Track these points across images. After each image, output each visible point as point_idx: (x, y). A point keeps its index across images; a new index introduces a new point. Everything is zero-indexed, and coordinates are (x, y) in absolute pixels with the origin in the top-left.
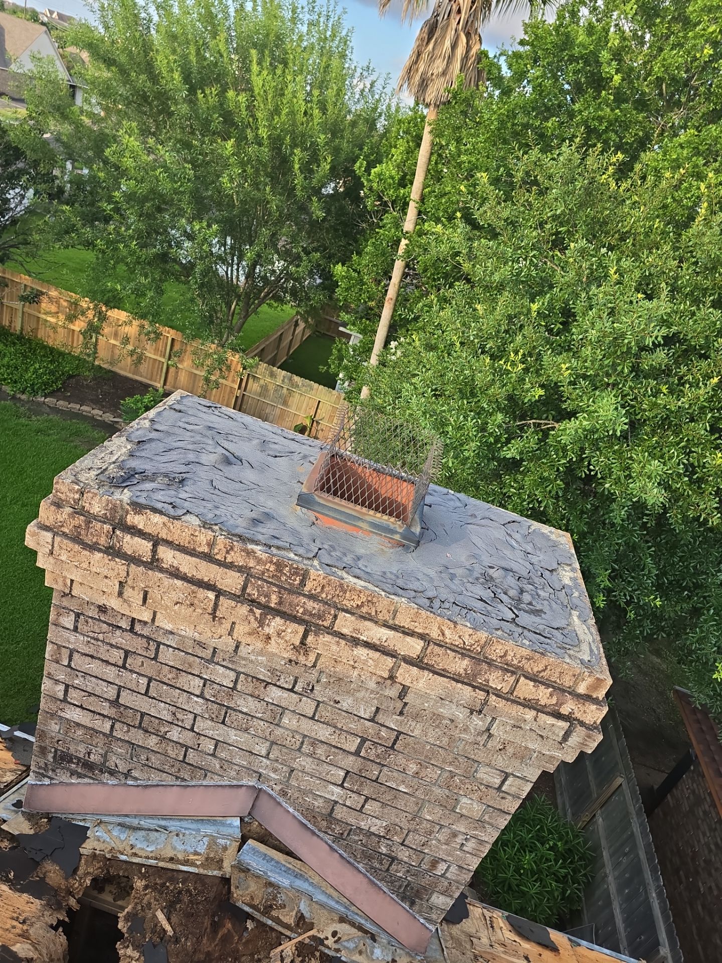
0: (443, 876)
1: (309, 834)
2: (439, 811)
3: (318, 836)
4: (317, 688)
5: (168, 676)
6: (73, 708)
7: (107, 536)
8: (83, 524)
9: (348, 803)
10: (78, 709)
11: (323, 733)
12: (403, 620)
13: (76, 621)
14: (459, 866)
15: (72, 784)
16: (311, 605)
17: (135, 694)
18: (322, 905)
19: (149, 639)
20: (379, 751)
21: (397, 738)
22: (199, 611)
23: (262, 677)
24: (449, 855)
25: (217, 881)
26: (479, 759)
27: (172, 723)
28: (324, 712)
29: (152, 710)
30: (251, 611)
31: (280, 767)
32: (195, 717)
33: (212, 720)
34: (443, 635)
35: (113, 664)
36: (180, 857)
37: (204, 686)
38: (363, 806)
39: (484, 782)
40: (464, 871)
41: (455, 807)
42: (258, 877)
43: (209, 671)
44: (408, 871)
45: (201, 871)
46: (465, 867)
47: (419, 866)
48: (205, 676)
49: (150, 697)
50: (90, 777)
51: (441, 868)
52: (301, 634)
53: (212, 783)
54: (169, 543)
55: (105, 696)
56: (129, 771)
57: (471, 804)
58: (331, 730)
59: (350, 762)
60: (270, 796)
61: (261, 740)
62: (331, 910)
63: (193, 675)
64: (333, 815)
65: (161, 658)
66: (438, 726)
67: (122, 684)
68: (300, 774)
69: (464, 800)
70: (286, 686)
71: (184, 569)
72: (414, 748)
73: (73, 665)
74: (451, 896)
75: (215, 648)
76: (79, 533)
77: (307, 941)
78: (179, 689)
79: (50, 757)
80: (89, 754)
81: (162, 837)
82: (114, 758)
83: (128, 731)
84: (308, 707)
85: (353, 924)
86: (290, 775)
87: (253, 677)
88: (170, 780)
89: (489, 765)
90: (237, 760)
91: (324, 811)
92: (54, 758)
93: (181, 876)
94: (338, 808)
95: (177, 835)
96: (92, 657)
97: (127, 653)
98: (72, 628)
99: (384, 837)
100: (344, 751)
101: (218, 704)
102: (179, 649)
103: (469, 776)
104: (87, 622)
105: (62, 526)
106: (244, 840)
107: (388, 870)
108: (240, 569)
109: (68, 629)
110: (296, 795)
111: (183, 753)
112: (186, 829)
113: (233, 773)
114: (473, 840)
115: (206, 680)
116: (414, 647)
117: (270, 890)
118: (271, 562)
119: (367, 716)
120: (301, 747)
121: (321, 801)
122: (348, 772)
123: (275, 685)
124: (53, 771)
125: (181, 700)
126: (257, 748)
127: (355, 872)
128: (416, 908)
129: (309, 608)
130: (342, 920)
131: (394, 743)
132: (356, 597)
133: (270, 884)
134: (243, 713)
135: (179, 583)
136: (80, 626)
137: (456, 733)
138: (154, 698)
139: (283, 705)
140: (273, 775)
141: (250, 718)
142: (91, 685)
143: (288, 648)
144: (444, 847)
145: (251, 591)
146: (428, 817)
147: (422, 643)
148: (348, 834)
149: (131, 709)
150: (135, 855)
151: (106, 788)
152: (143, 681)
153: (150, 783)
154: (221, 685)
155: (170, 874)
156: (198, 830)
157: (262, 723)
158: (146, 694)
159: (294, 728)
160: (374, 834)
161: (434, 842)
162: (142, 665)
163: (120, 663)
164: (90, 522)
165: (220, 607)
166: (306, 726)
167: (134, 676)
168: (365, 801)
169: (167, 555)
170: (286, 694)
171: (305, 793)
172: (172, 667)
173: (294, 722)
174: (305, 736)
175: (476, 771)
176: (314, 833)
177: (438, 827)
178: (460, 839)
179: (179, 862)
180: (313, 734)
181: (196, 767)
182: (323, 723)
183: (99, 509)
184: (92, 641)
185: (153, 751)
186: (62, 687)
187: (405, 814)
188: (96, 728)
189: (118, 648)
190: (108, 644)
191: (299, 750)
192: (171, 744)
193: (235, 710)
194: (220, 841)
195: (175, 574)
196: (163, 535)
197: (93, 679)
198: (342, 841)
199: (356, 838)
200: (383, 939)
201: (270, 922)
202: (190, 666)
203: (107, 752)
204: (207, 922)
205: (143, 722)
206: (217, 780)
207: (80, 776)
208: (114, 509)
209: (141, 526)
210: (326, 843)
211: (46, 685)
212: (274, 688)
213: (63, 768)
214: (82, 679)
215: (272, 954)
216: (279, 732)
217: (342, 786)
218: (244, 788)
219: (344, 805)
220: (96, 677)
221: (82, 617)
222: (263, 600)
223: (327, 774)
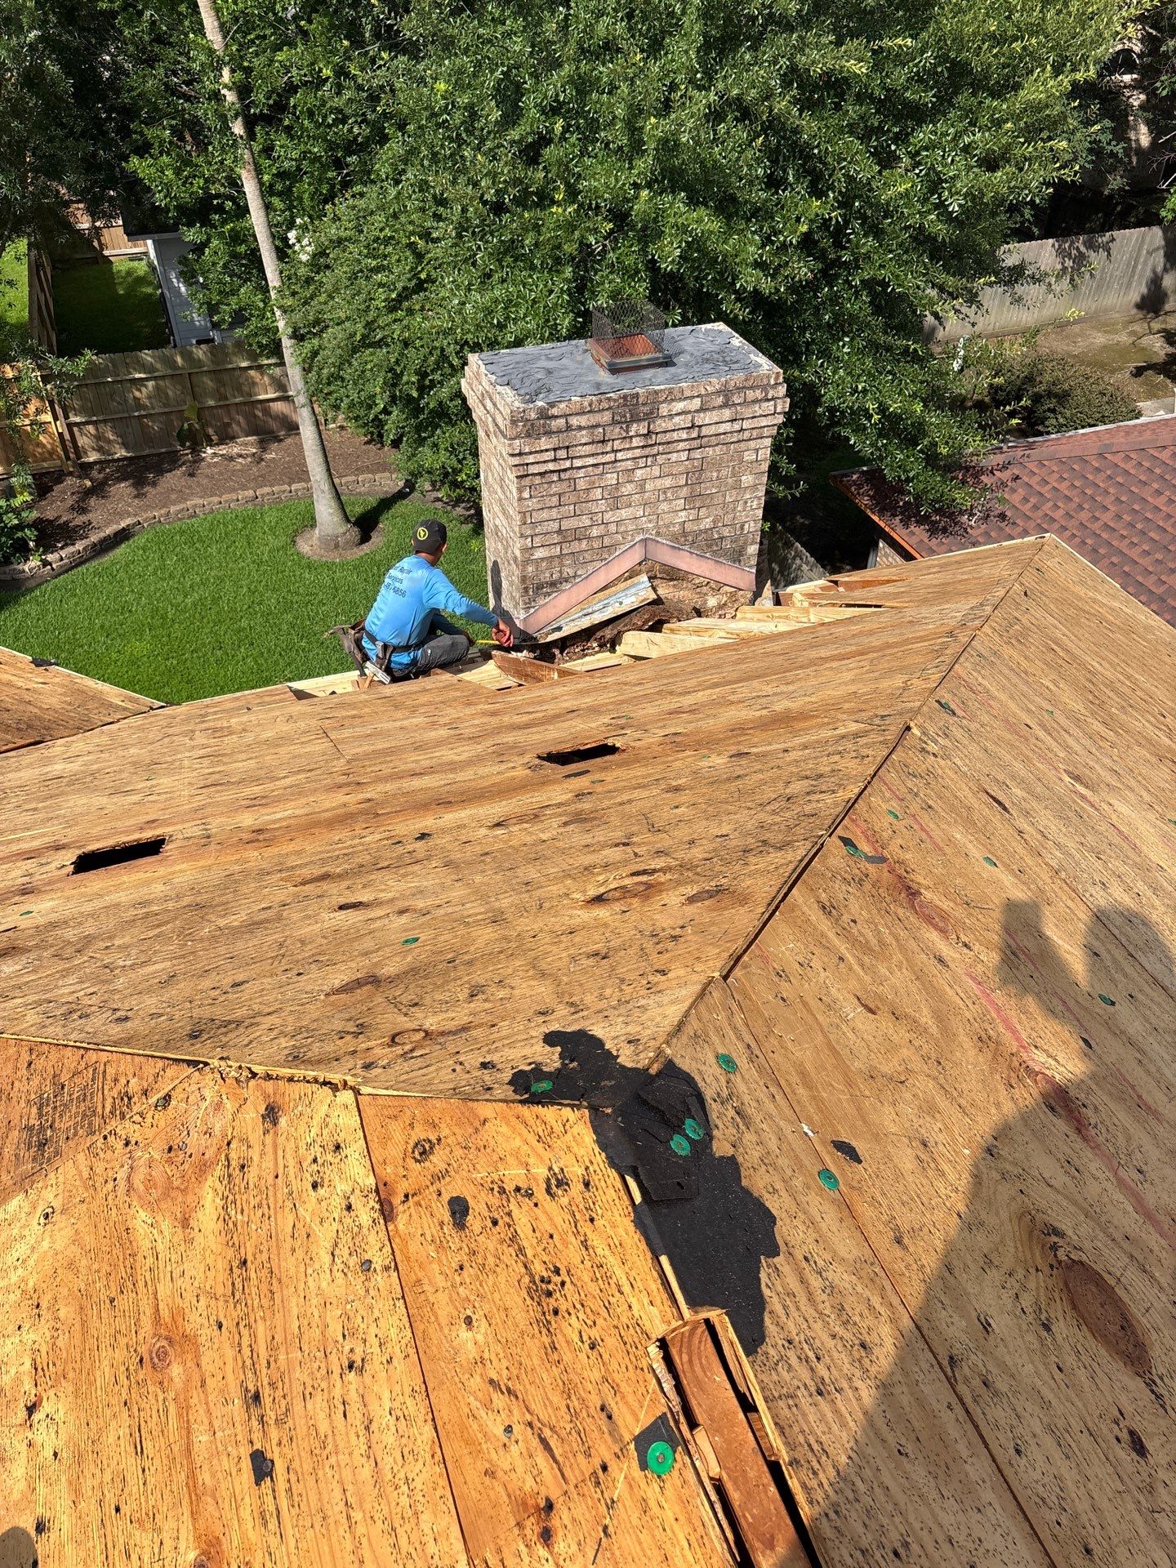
0: (748, 533)
1: (677, 551)
3: (682, 549)
5: (583, 496)
6: (538, 549)
7: (543, 427)
8: (530, 428)
9: (691, 518)
10: (541, 548)
13: (530, 491)
15: (546, 603)
17: (569, 519)
19: (569, 479)
20: (696, 476)
21: (702, 462)
22: (596, 443)
23: (630, 468)
24: (747, 517)
26: (743, 449)
27: (591, 526)
28: (665, 469)
29: (580, 523)
30: (621, 427)
31: (652, 517)
32: (603, 514)
33: (611, 510)
34: (707, 390)
35: (554, 507)
37: (603, 491)
38: (698, 515)
39: (749, 461)
40: (757, 522)
41: (741, 485)
43: (603, 480)
44: (731, 542)
46: (757, 519)
47: (736, 534)
50: (556, 591)
51: (746, 528)
52: (647, 426)
53: (620, 551)
54: (571, 415)
55: (553, 530)
56: (575, 573)
57: (747, 478)
58: (670, 478)
59: (685, 492)
60: (652, 539)
61: (639, 507)
63: (596, 488)
64: (686, 531)
65: (578, 488)
66: (719, 442)
67: (561, 517)
68: (663, 516)
69: (743, 478)
70: (643, 465)
71: (583, 424)
72: (712, 463)
73: (533, 521)
74: (756, 543)
75: (603, 464)
78: (591, 501)
79: (531, 592)
80: (551, 575)
82: (565, 570)
83: (570, 546)
84: (656, 471)
86: (658, 520)
87: (626, 470)
89: (747, 451)
90: (630, 528)
91: (680, 532)
92: (533, 590)
94: (686, 525)
96: (542, 509)
97: (560, 495)
98: (529, 496)
99: (713, 528)
100: (680, 486)
101: (612, 498)
102: (585, 476)
103: (742, 463)
104: (536, 488)
107: (721, 548)
108: (608, 409)
109: (527, 499)
110: (664, 530)
111: (601, 542)
113: (630, 538)
114: (756, 500)
116: (697, 403)
119: (685, 458)
120: (659, 498)
121: (677, 526)
122: (685, 499)
123: (638, 468)
124: (534, 600)
125: (593, 507)
126: (638, 513)
127: (707, 560)
128: (742, 563)
129: (645, 411)
131: (702, 467)
134: (626, 496)
136: (533, 493)
137: (728, 441)
138: (579, 516)
140: (650, 525)
141: (630, 497)
142: (545, 528)
143: (642, 439)
144: (743, 514)
145: (617, 418)
146: (730, 500)
147: (699, 399)
148: (696, 538)
149: (568, 530)
151: (566, 592)
152: (572, 508)
153: (588, 573)
158: (575, 515)
159: (653, 488)
160: (708, 529)
161: (738, 514)
162: (569, 498)
164: (533, 425)
166: (659, 483)
168: (699, 511)
169: (574, 421)
173: (652, 485)
174: (659, 490)
175: (743, 457)
176: (679, 549)
177: (737, 503)
178: (749, 504)
180: (663, 486)
181: (610, 547)
182: (666, 476)
184: (541, 499)
185: (585, 551)
186: (529, 539)
187: (719, 506)
188: (552, 555)
189: (554, 495)
190: (549, 495)
191: (658, 501)
192: (594, 540)
193: (621, 497)
196: (568, 412)
197: (546, 523)
198: (694, 545)
199: (701, 538)
202: (593, 483)
203: (561, 568)
206: (622, 548)
207: (550, 594)
208: (541, 413)
210: (687, 551)
212: (637, 471)
213: (539, 595)
214: (539, 527)
216: (646, 496)
217: (685, 509)
218: (638, 544)
219: (689, 521)
221: (533, 487)
222: (623, 420)
223: (676, 506)
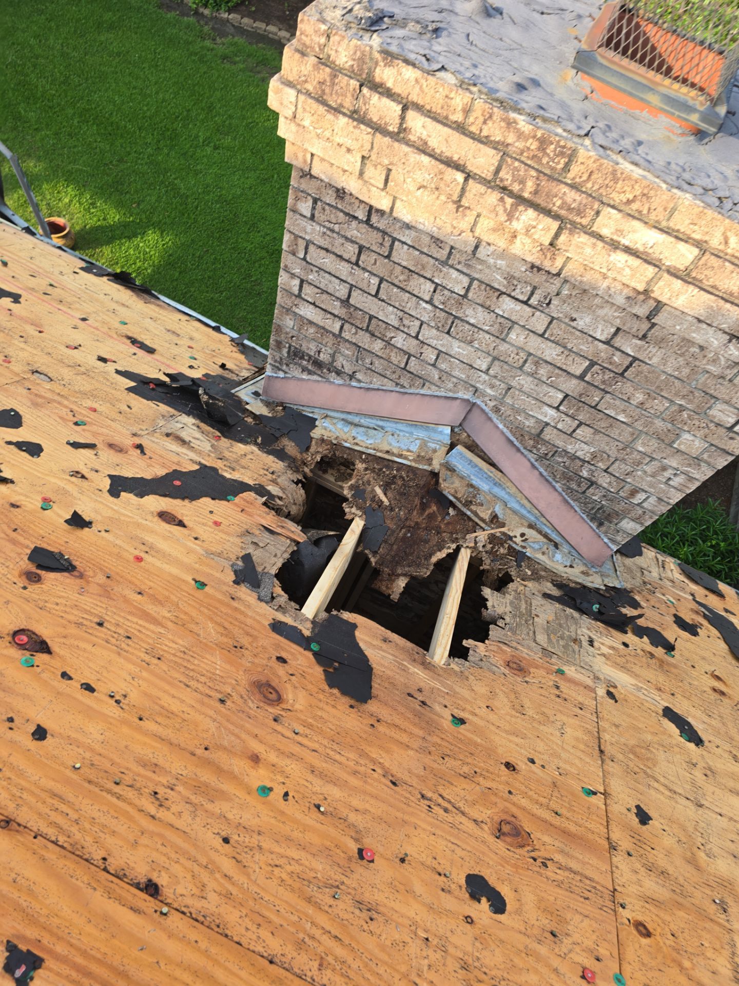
0: (639, 505)
1: (514, 450)
2: (654, 443)
3: (522, 453)
4: (555, 302)
5: (399, 276)
6: (307, 304)
7: (353, 96)
8: (328, 79)
9: (560, 426)
10: (311, 307)
11: (551, 352)
12: (680, 223)
13: (314, 208)
14: (660, 499)
15: (303, 380)
16: (572, 196)
17: (365, 295)
18: (515, 512)
19: (384, 233)
20: (606, 377)
21: (631, 364)
22: (443, 198)
23: (496, 286)
24: (651, 486)
25: (427, 473)
26: (719, 396)
27: (398, 329)
28: (557, 331)
29: (381, 313)
30: (502, 199)
31: (498, 383)
32: (421, 325)
33: (438, 329)
34: (726, 243)
35: (346, 261)
36: (395, 451)
37: (434, 291)
38: (574, 431)
39: (716, 420)
40: (663, 503)
41: (673, 442)
42: (462, 478)
43: (442, 275)
44: (604, 496)
45: (413, 464)
46: (666, 499)
47: (617, 493)
48: (436, 280)
49: (379, 299)
50: (319, 375)
51: (641, 497)
52: (553, 232)
53: (429, 392)
54: (418, 108)
55: (337, 294)
56: (354, 372)
57: (693, 441)
58: (559, 349)
59: (572, 386)
60: (483, 411)
61: (484, 354)
62: (522, 517)
63: (425, 278)
64: (542, 436)
65: (395, 257)
66: (682, 355)
67: (354, 283)
68: (517, 393)
69: (686, 436)
70: (521, 297)
71: (434, 143)
72: (646, 377)
73: (308, 259)
74: (642, 524)
75: (452, 248)
76: (323, 91)
77: (498, 534)
78: (409, 292)
79: (285, 352)
80: (319, 352)
81: (380, 434)
82: (341, 359)
83: (356, 333)
84: (539, 322)
85: (540, 532)
86: (506, 393)
87: (487, 285)
88: (390, 386)
89: (727, 403)
90: (456, 373)
91: (533, 431)
92: (288, 352)
93: (395, 465)
94: (548, 430)
95: (393, 435)
96: (327, 250)
97: (361, 249)
98: (309, 215)
99: (588, 462)
100: (569, 373)
101: (446, 312)
102: (413, 247)
103: (701, 412)
104: (324, 209)
105: (306, 81)
106: (452, 446)
107: (584, 492)
108: (495, 145)
109: (305, 217)
110: (509, 413)
111: (405, 360)
112: (400, 431)
113: (450, 385)
114: (683, 476)
115: (437, 284)
116: (683, 255)
117: (471, 490)
118: (534, 137)
119: (603, 338)
120: (523, 366)
121: (532, 421)
122: (567, 396)
123: (509, 296)
124: (287, 365)
125: (409, 305)
126: (479, 362)
127: (551, 490)
128: (603, 529)
129: (569, 199)
130: (531, 526)
131: (625, 370)
132: (628, 189)
133: (472, 486)
134: (470, 324)
135: (425, 159)
136: (317, 215)
137: (703, 364)
138: (383, 301)
139: (513, 318)
140: (489, 391)
141: (476, 330)
142: (324, 281)
143: (534, 250)
144: (649, 479)
145: (505, 175)
146: (641, 449)
147: (696, 251)
148: (553, 455)
149: (361, 310)
150: (357, 444)
151: (332, 386)
152: (375, 281)
153: (371, 386)
154: (452, 292)
155: (386, 463)
156: (411, 433)
157: (487, 336)
158: (376, 295)
159: (521, 344)
160: (579, 458)
161: (639, 473)
162: (375, 263)
163: (354, 259)
164: (335, 76)
165: (467, 194)
166: (535, 344)
167: (366, 274)
168: (578, 426)
169: (417, 124)
170: (519, 307)
171: (518, 411)
172: (404, 267)
173: (522, 338)
174: (530, 354)
175: (709, 408)
176: (518, 450)
177: (648, 459)
178: (667, 474)
179: (393, 454)
180: (539, 353)
181: (416, 376)
182: (553, 342)
183: (345, 59)
184: (328, 232)
185: (377, 356)
186: (297, 282)
187: (617, 443)
188: (327, 327)
189: (353, 242)
190: (343, 236)
191: (521, 368)
192: (395, 350)
193: (462, 320)
194: (430, 444)
195: (423, 149)
196: (414, 97)
197: (327, 275)
198: (545, 461)
199: (560, 460)
200: (565, 548)
201: (469, 513)
202: (423, 267)
203: (335, 352)
204: (417, 501)
205: (370, 325)
206: (434, 391)
207: (310, 373)
208: (361, 60)
209: (389, 84)
210: (529, 460)
211: (283, 278)
212: (508, 299)
213: (296, 364)
214: (316, 275)
215: (468, 537)
216: (503, 347)
217: (557, 408)
218: (458, 401)
219: (555, 428)
220: (330, 273)
221: (319, 203)
222: (516, 188)
223: (545, 395)
